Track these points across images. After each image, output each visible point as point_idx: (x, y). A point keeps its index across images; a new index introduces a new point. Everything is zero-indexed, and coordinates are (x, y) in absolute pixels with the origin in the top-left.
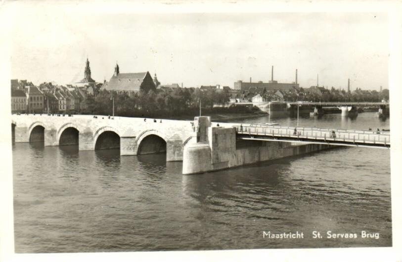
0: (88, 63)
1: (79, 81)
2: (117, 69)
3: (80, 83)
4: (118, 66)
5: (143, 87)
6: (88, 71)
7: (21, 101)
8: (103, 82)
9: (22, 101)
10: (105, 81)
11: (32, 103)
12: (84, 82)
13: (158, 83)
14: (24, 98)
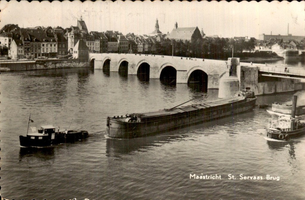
0: (157, 21)
2: (177, 25)
3: (152, 33)
4: (177, 23)
5: (193, 37)
6: (157, 26)
9: (115, 45)
10: (168, 33)
11: (121, 46)
12: (154, 33)
13: (204, 35)
14: (116, 43)
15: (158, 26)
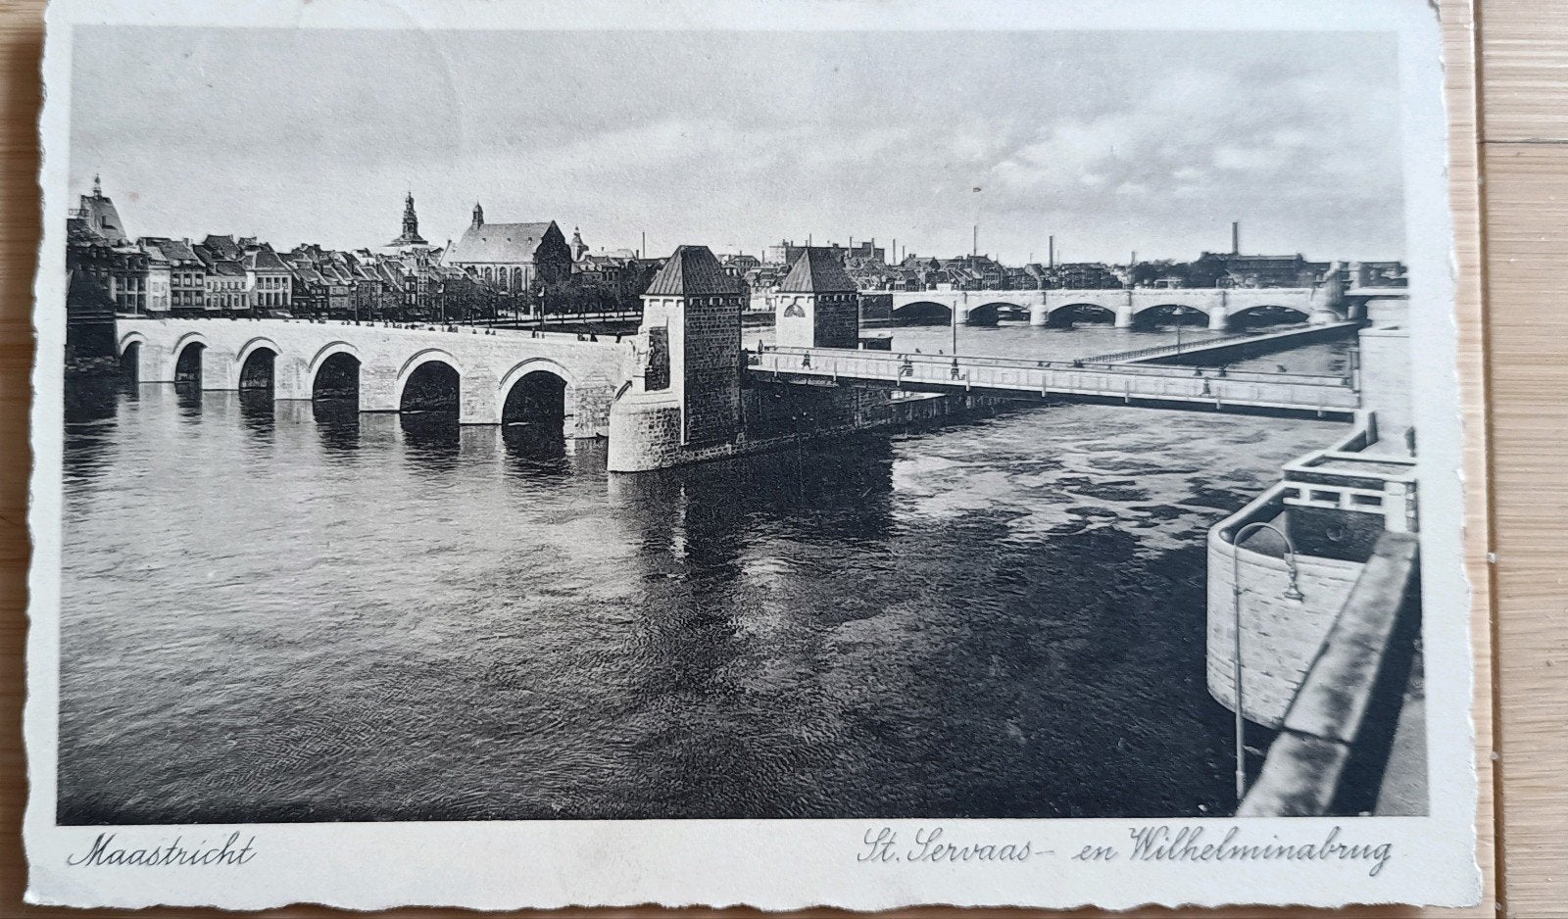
0: (410, 201)
1: (390, 242)
2: (478, 215)
3: (392, 245)
4: (479, 207)
5: (540, 256)
6: (411, 223)
7: (233, 286)
8: (444, 245)
9: (236, 288)
10: (450, 241)
11: (261, 291)
12: (396, 243)
13: (583, 248)
14: (240, 280)
15: (415, 220)
